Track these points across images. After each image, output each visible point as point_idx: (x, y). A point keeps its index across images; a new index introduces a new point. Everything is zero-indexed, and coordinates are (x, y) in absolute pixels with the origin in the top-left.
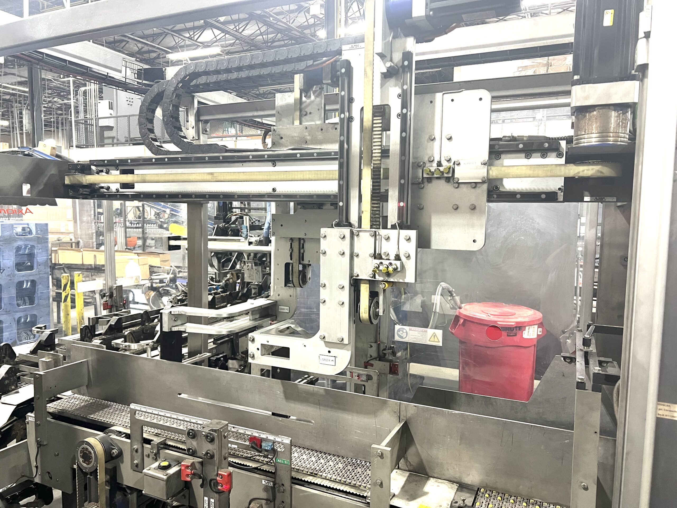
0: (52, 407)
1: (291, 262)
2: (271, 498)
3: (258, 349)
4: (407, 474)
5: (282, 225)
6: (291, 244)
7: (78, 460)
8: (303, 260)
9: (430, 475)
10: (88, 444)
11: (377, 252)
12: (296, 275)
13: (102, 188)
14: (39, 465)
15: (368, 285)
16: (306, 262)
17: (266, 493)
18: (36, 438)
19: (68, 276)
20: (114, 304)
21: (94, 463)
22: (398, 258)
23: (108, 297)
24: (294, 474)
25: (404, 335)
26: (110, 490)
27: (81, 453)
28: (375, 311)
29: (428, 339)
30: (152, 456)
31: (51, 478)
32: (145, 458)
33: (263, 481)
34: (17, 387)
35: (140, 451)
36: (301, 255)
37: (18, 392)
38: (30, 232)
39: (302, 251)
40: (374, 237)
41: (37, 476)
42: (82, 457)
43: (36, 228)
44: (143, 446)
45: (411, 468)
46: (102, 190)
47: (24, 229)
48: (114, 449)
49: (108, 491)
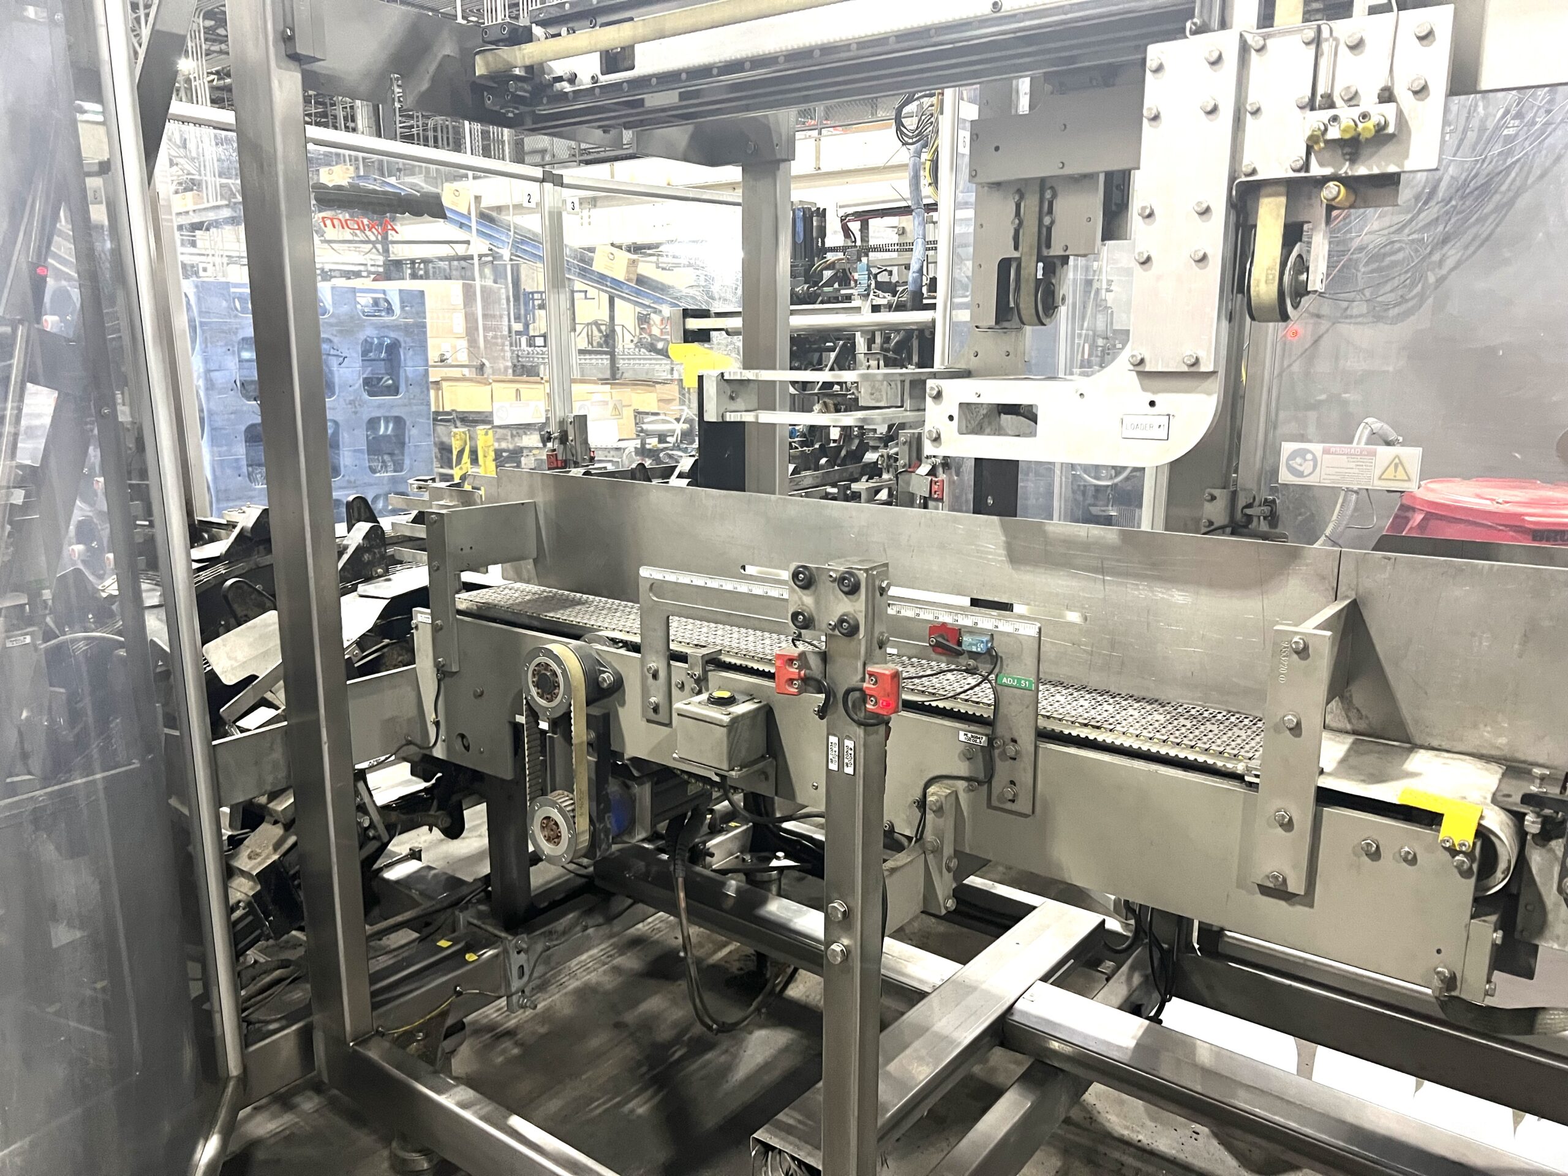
0: (464, 600)
1: (1016, 255)
2: (981, 776)
3: (951, 418)
4: (1350, 739)
5: (997, 149)
6: (1018, 206)
7: (529, 692)
8: (1049, 246)
9: (1418, 742)
10: (550, 653)
11: (1321, 90)
12: (1027, 289)
13: (560, 79)
14: (441, 719)
15: (1283, 200)
16: (1056, 250)
17: (967, 763)
18: (435, 658)
20: (570, 457)
21: (563, 697)
22: (1387, 96)
23: (557, 441)
24: (1042, 723)
25: (1307, 468)
26: (597, 763)
27: (534, 675)
28: (1297, 279)
29: (1378, 472)
30: (690, 684)
31: (467, 748)
32: (675, 691)
33: (962, 733)
34: (387, 572)
35: (662, 674)
36: (1044, 231)
37: (389, 580)
38: (390, 310)
39: (1047, 220)
40: (1313, 47)
41: (440, 741)
42: (537, 685)
43: (402, 301)
44: (669, 665)
45: (1362, 726)
46: (558, 86)
47: (376, 302)
48: (604, 672)
49: (593, 766)
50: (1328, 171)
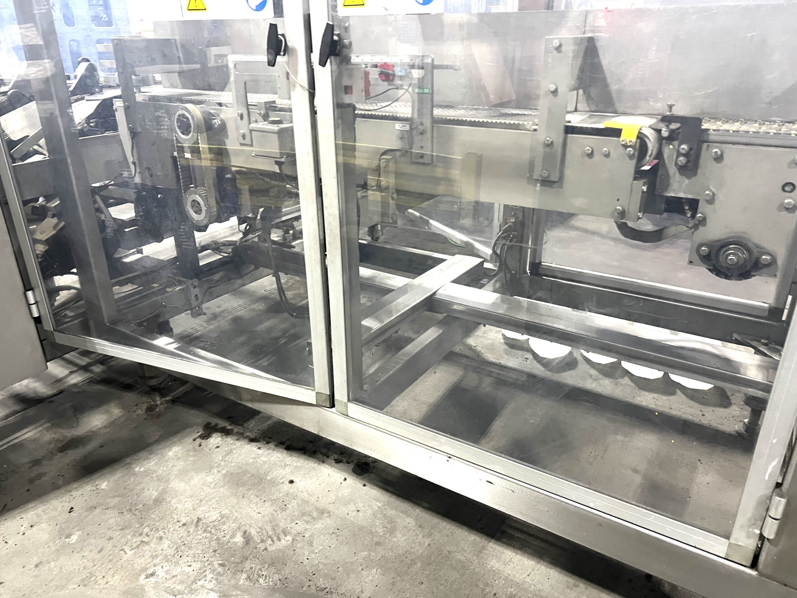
2: (406, 148)
4: (588, 114)
7: (176, 133)
10: (184, 108)
14: (136, 161)
17: (400, 142)
18: (128, 125)
21: (194, 132)
27: (177, 122)
31: (151, 175)
33: (397, 126)
35: (245, 116)
37: (103, 94)
41: (137, 173)
42: (180, 127)
44: (248, 111)
48: (215, 119)
49: (215, 171)
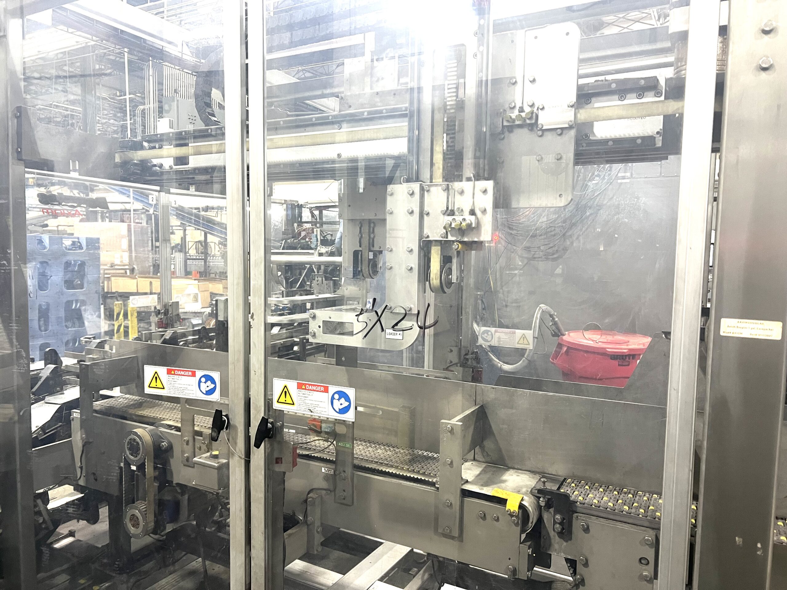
0: (98, 404)
1: (360, 249)
2: (332, 488)
3: (320, 327)
4: (484, 465)
5: (349, 205)
6: (360, 228)
7: (125, 453)
8: (373, 246)
9: (510, 466)
10: (136, 434)
11: (450, 208)
12: (365, 263)
13: (155, 166)
14: (84, 465)
15: (439, 248)
16: (376, 248)
17: (326, 482)
18: (82, 435)
19: (121, 304)
20: (169, 322)
21: (142, 455)
22: (472, 212)
23: (163, 314)
24: (356, 462)
25: (489, 338)
26: (159, 486)
27: (128, 445)
28: (448, 278)
29: (517, 341)
30: (204, 447)
31: (96, 480)
32: (197, 450)
33: (323, 469)
34: (62, 389)
35: (191, 443)
36: (371, 240)
37: (63, 394)
38: (81, 247)
39: (372, 236)
40: (447, 191)
41: (82, 476)
42: (129, 449)
43: (87, 242)
44: (194, 439)
45: (489, 459)
46: (154, 168)
47: (74, 243)
48: (163, 442)
49: (157, 488)
50: (453, 239)
